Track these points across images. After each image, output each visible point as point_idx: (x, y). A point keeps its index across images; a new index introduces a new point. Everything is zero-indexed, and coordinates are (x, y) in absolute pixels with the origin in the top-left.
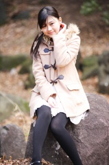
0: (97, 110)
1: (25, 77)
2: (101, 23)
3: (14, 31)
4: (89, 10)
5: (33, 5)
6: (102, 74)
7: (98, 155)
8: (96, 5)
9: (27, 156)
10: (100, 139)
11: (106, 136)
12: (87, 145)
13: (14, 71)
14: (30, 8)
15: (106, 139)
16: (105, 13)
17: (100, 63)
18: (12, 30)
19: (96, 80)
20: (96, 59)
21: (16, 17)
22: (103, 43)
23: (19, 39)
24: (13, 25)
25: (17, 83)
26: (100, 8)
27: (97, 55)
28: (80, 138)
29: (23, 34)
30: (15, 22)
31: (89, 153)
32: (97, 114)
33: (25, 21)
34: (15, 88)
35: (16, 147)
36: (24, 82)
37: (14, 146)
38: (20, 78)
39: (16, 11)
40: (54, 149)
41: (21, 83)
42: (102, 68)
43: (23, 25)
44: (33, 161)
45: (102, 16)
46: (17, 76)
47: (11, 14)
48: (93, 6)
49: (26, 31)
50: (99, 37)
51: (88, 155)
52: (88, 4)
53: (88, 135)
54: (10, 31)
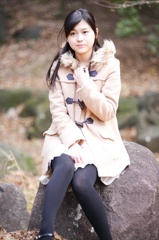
0: (139, 165)
1: (28, 121)
2: (144, 52)
3: (16, 56)
4: (128, 30)
5: (46, 19)
6: (143, 123)
7: (137, 231)
8: (140, 24)
9: (31, 227)
10: (141, 208)
11: (150, 205)
12: (122, 216)
13: (13, 113)
14: (41, 23)
15: (150, 209)
16: (152, 37)
17: (140, 107)
18: (13, 54)
19: (133, 132)
20: (135, 102)
21: (19, 36)
22: (146, 80)
23: (22, 66)
24: (14, 46)
25: (17, 129)
26: (144, 29)
27: (137, 96)
28: (112, 205)
29: (28, 60)
30: (17, 42)
31: (124, 228)
32: (139, 171)
33: (32, 42)
34: (13, 136)
35: (13, 218)
36: (27, 128)
37: (10, 215)
38: (20, 123)
39: (20, 26)
40: (72, 219)
41: (22, 130)
42: (143, 115)
43: (29, 47)
44: (40, 234)
45: (146, 42)
46: (17, 120)
47: (12, 31)
48: (135, 25)
49: (34, 56)
50: (141, 72)
51: (122, 230)
52: (128, 22)
53: (124, 202)
54: (10, 54)
